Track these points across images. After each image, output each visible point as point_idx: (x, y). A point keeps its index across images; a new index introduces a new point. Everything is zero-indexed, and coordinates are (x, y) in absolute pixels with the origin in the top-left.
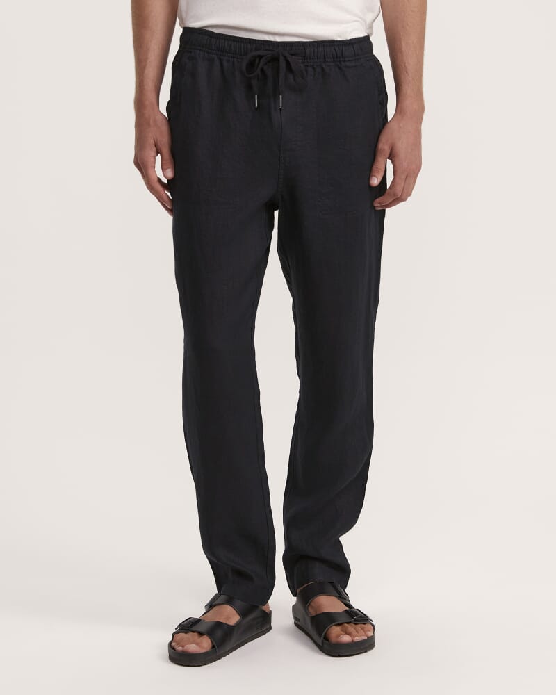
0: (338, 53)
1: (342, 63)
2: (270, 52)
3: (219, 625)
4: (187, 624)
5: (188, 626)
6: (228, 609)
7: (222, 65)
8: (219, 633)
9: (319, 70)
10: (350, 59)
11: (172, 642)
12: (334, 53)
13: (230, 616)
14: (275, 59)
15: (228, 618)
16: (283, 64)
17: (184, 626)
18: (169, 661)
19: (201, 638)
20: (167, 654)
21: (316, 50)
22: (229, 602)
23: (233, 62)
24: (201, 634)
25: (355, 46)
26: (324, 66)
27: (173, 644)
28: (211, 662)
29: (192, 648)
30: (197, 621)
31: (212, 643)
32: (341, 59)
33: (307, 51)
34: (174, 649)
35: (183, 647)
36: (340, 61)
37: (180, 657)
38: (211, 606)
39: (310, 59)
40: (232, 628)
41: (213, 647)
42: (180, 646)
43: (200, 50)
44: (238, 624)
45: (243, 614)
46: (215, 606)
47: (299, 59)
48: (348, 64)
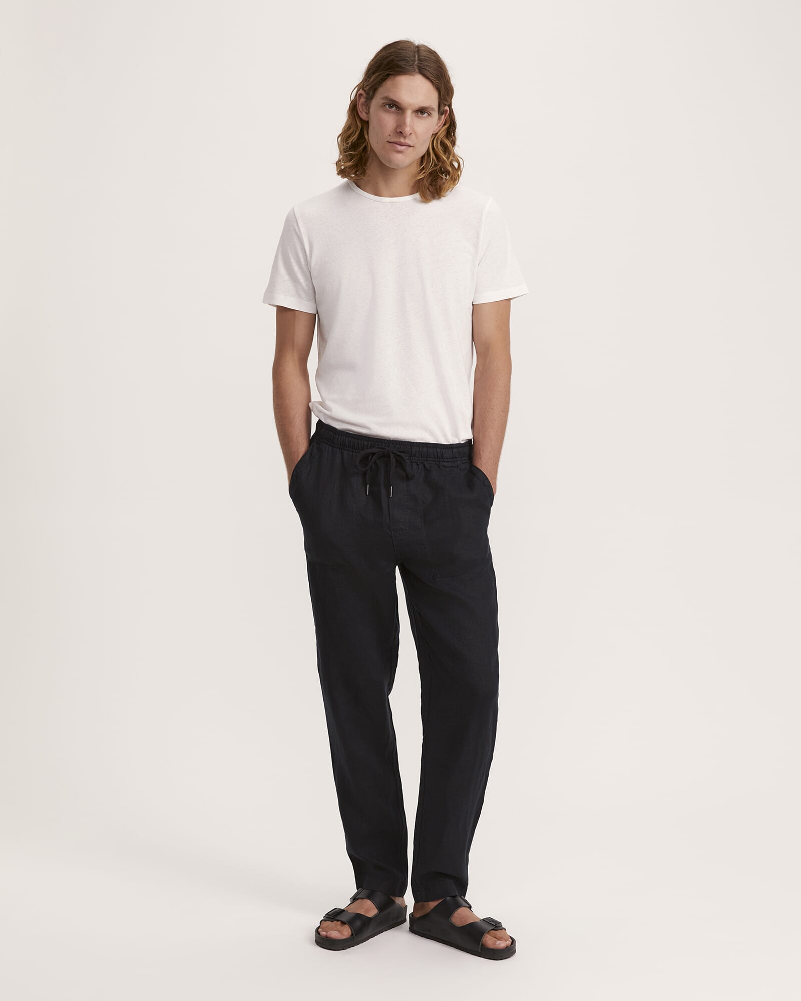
0: (439, 455)
1: (441, 463)
2: (381, 450)
3: (358, 916)
4: (332, 914)
5: (334, 916)
6: (369, 903)
7: (342, 456)
8: (358, 923)
9: (421, 466)
10: (449, 460)
11: (319, 928)
12: (436, 454)
13: (369, 909)
14: (386, 456)
15: (367, 911)
16: (393, 459)
17: (329, 915)
18: (315, 943)
19: (344, 927)
20: (314, 939)
21: (421, 449)
22: (369, 897)
23: (352, 455)
24: (343, 923)
25: (454, 450)
26: (425, 463)
27: (320, 930)
28: (349, 948)
29: (334, 935)
30: (342, 911)
31: (352, 931)
32: (441, 460)
33: (414, 450)
34: (319, 934)
35: (327, 932)
36: (439, 462)
37: (324, 942)
38: (354, 899)
39: (415, 456)
40: (370, 919)
41: (352, 935)
42: (325, 931)
43: (326, 443)
44: (376, 916)
45: (381, 908)
46: (358, 899)
47: (407, 456)
48: (445, 464)
